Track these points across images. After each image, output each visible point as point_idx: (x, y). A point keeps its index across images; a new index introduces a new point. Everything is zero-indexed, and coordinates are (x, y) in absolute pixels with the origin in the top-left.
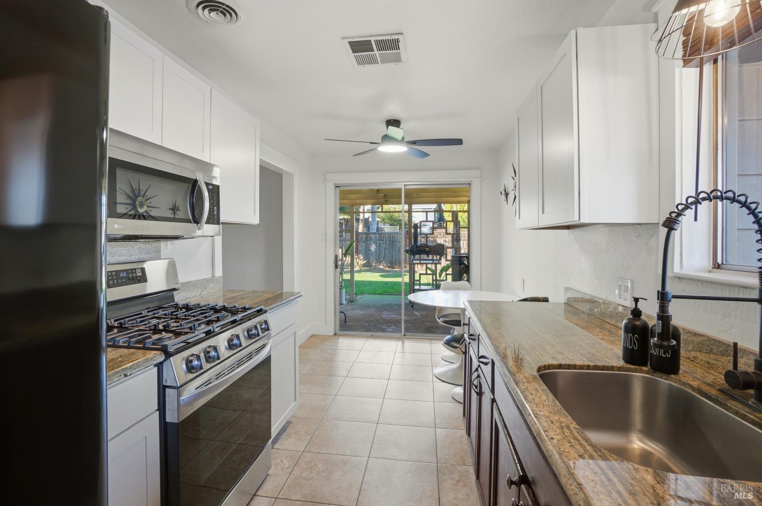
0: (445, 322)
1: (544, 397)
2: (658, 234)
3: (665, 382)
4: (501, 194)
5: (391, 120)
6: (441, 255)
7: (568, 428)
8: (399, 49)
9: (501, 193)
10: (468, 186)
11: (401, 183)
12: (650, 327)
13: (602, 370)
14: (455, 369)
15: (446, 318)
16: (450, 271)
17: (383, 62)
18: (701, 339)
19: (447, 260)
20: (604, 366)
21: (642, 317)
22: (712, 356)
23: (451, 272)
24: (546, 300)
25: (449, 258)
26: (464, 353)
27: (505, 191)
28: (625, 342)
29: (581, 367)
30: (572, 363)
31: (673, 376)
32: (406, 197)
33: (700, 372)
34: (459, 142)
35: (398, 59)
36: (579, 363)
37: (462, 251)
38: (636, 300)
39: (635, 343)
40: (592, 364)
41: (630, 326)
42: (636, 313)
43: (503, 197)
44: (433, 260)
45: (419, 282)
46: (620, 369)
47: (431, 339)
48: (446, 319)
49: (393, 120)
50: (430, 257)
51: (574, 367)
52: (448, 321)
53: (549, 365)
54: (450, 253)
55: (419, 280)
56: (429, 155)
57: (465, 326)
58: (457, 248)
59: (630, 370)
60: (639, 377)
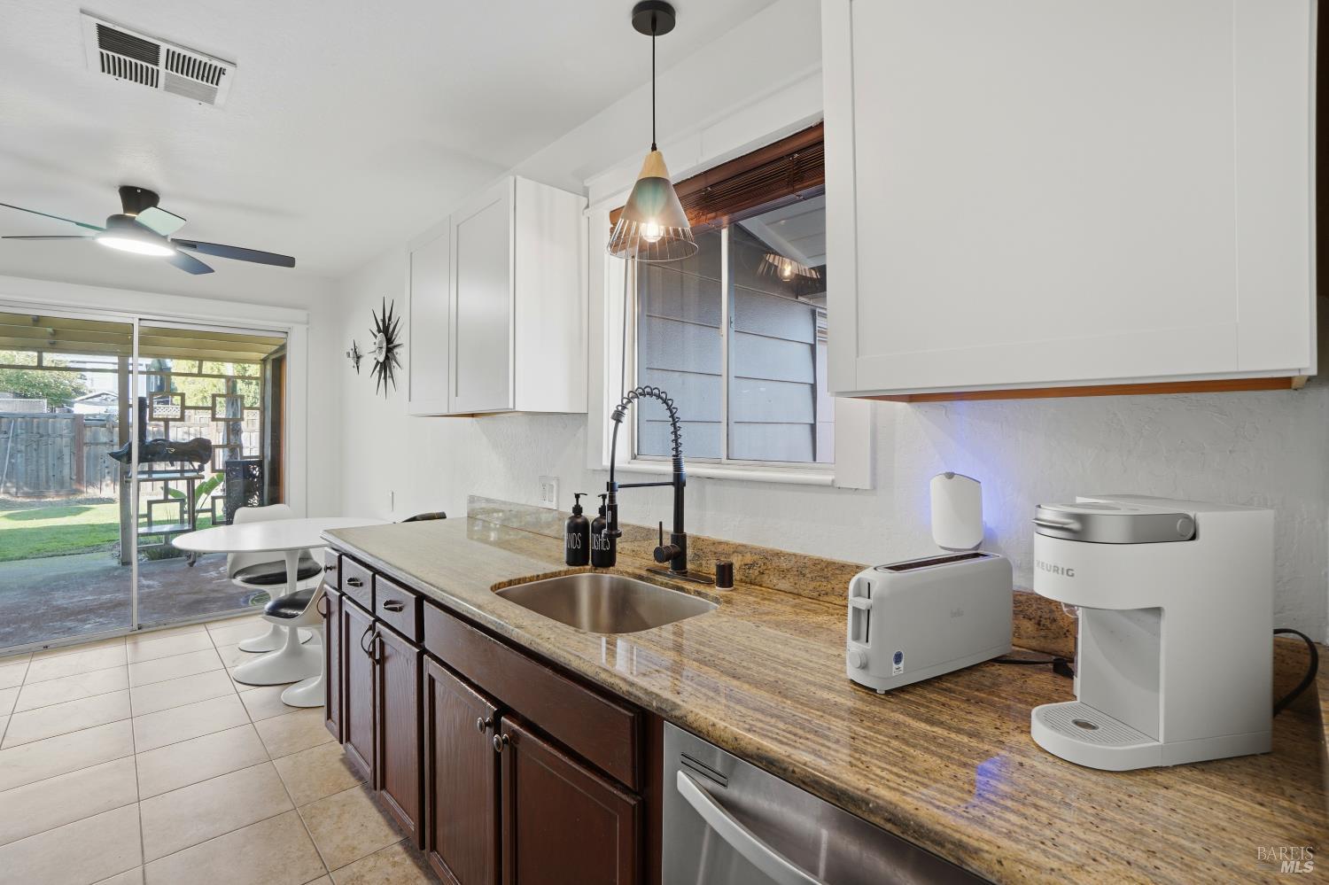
0: (248, 581)
1: (517, 612)
2: (586, 425)
3: (607, 577)
4: (349, 356)
5: (137, 188)
6: (203, 461)
7: (556, 627)
8: (217, 84)
9: (348, 354)
10: (284, 335)
11: (132, 315)
12: (591, 523)
13: (551, 577)
14: (278, 658)
15: (248, 574)
16: (218, 491)
17: (167, 88)
18: (628, 528)
19: (213, 470)
20: (552, 573)
21: (582, 514)
22: (636, 544)
23: (221, 494)
24: (442, 516)
25: (220, 465)
26: (325, 616)
27: (356, 352)
28: (569, 542)
29: (531, 579)
30: (521, 576)
31: (611, 568)
32: (141, 343)
33: (629, 560)
34: (289, 262)
35: (209, 98)
36: (528, 575)
37: (246, 453)
38: (577, 496)
39: (578, 543)
40: (540, 573)
41: (572, 525)
42: (578, 510)
43: (352, 362)
44: (182, 471)
45: (146, 520)
46: (566, 573)
47: (204, 623)
48: (248, 576)
49: (142, 189)
50: (178, 466)
51: (524, 580)
52: (254, 578)
53: (500, 584)
54: (220, 457)
55: (149, 515)
56: (213, 271)
57: (328, 571)
58: (233, 446)
59: (575, 572)
60: (584, 577)
